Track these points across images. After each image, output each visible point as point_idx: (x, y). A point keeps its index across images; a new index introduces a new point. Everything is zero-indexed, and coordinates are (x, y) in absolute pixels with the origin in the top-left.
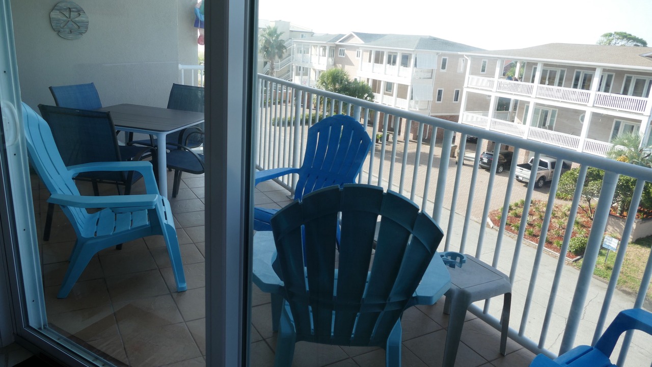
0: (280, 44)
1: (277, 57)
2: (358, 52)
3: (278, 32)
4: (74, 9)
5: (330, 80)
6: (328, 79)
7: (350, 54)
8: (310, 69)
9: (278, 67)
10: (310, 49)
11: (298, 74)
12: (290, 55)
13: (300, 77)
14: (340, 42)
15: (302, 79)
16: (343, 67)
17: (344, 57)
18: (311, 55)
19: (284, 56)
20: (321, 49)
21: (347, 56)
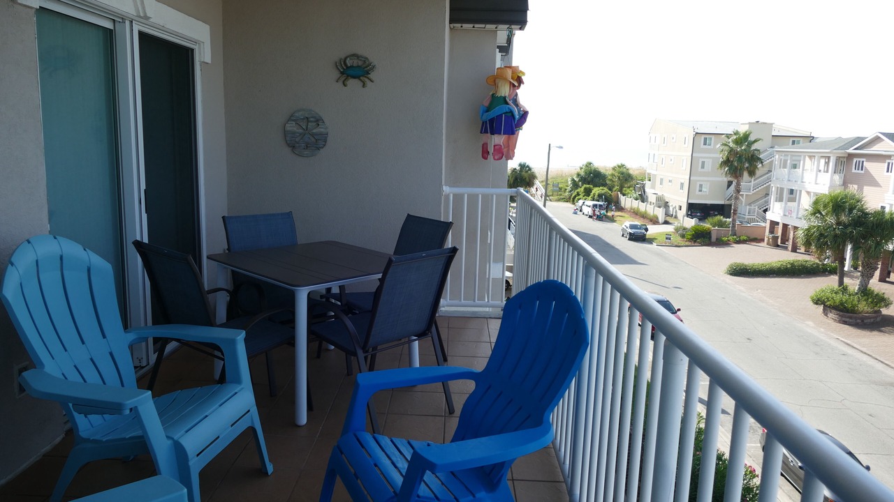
0: (752, 156)
1: (746, 174)
2: (889, 163)
3: (752, 138)
4: (311, 119)
5: (830, 208)
6: (825, 206)
7: (874, 168)
8: (801, 191)
9: (750, 190)
10: (802, 162)
11: (780, 199)
12: (770, 171)
13: (783, 203)
14: (855, 149)
15: (785, 207)
16: (861, 189)
17: (863, 172)
18: (803, 170)
19: (758, 173)
20: (823, 161)
21: (867, 171)
